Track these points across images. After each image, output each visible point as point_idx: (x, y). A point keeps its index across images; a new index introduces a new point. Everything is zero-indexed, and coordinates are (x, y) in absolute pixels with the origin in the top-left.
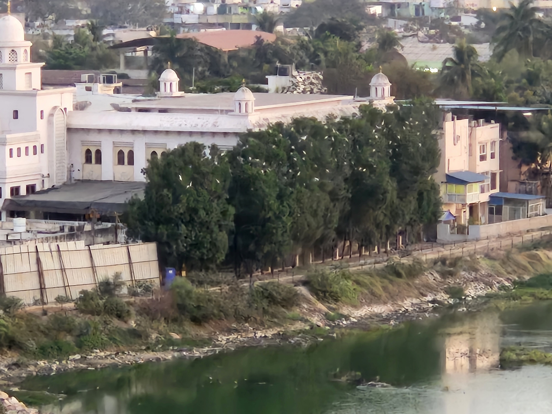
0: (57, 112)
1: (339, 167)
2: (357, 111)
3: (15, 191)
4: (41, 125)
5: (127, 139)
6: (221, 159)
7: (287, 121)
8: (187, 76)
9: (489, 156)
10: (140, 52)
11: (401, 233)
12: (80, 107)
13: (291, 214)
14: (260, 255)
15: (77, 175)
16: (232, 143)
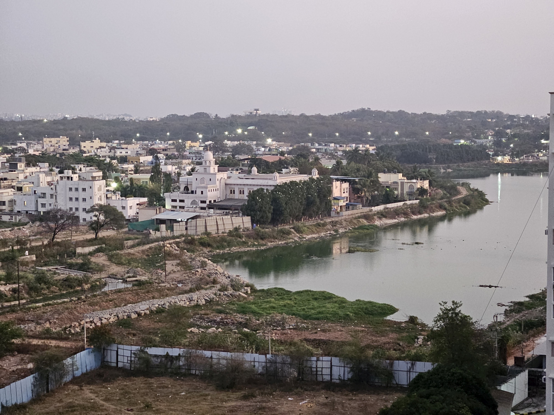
0: (222, 179)
1: (303, 195)
2: (308, 179)
3: (210, 202)
4: (218, 183)
5: (243, 187)
6: (269, 192)
7: (288, 182)
8: (259, 169)
9: (346, 192)
10: (246, 162)
11: (321, 214)
12: (229, 178)
13: (289, 209)
14: (280, 220)
15: (228, 197)
16: (273, 188)
